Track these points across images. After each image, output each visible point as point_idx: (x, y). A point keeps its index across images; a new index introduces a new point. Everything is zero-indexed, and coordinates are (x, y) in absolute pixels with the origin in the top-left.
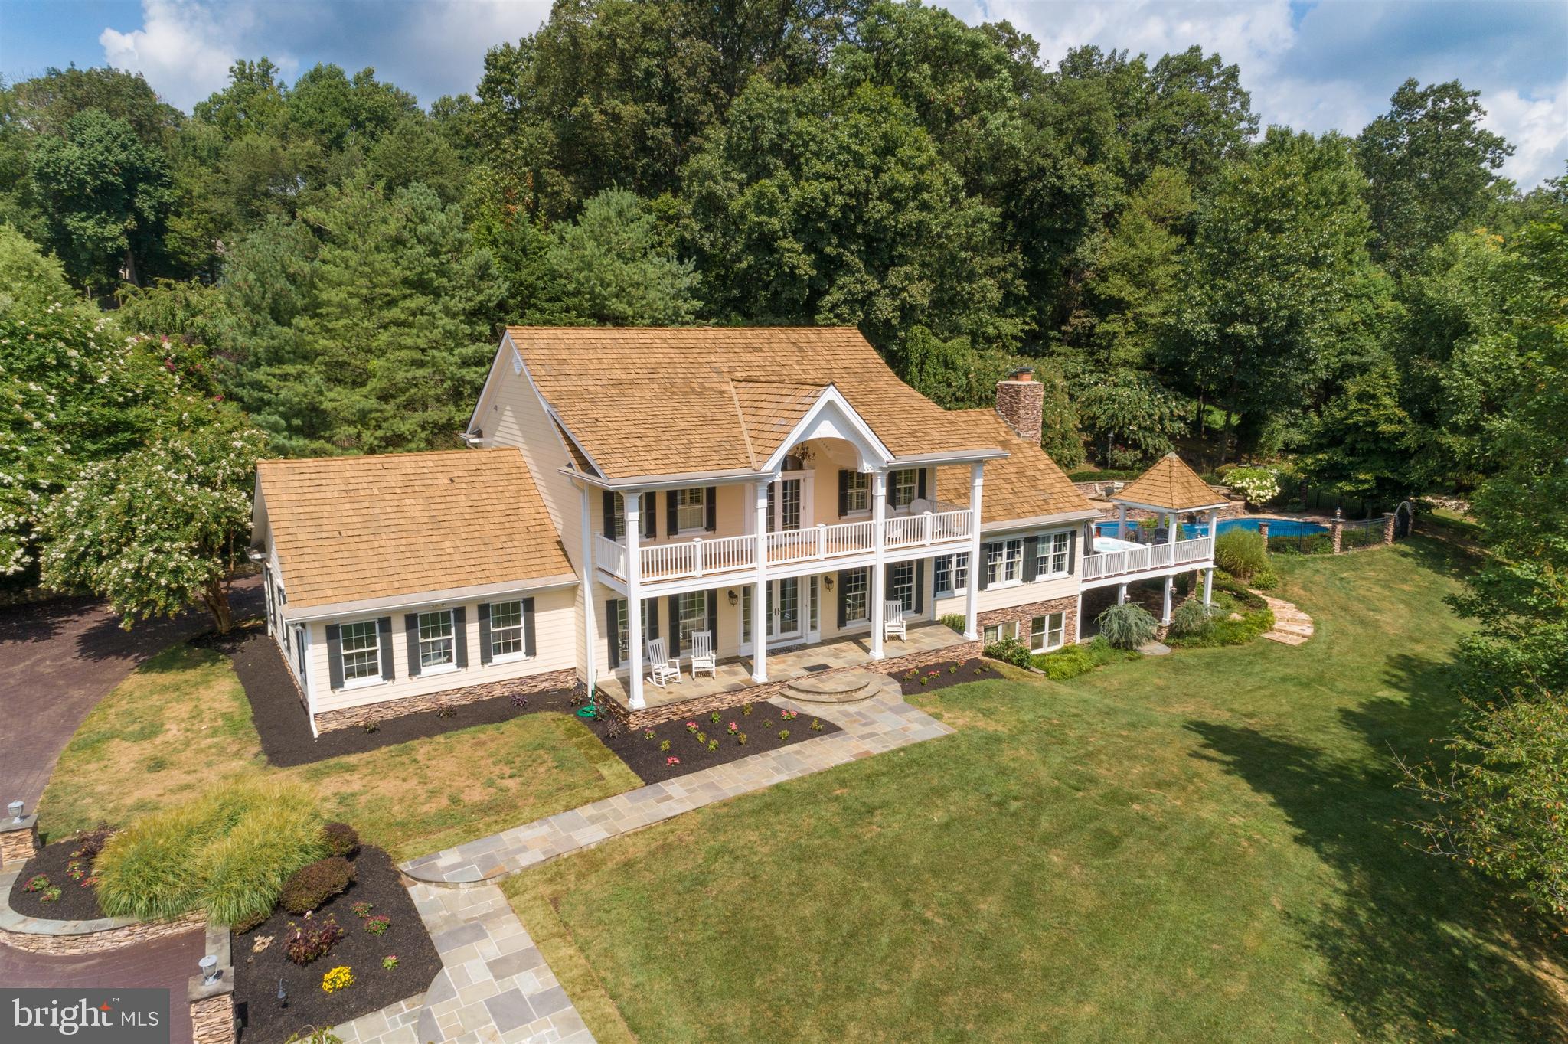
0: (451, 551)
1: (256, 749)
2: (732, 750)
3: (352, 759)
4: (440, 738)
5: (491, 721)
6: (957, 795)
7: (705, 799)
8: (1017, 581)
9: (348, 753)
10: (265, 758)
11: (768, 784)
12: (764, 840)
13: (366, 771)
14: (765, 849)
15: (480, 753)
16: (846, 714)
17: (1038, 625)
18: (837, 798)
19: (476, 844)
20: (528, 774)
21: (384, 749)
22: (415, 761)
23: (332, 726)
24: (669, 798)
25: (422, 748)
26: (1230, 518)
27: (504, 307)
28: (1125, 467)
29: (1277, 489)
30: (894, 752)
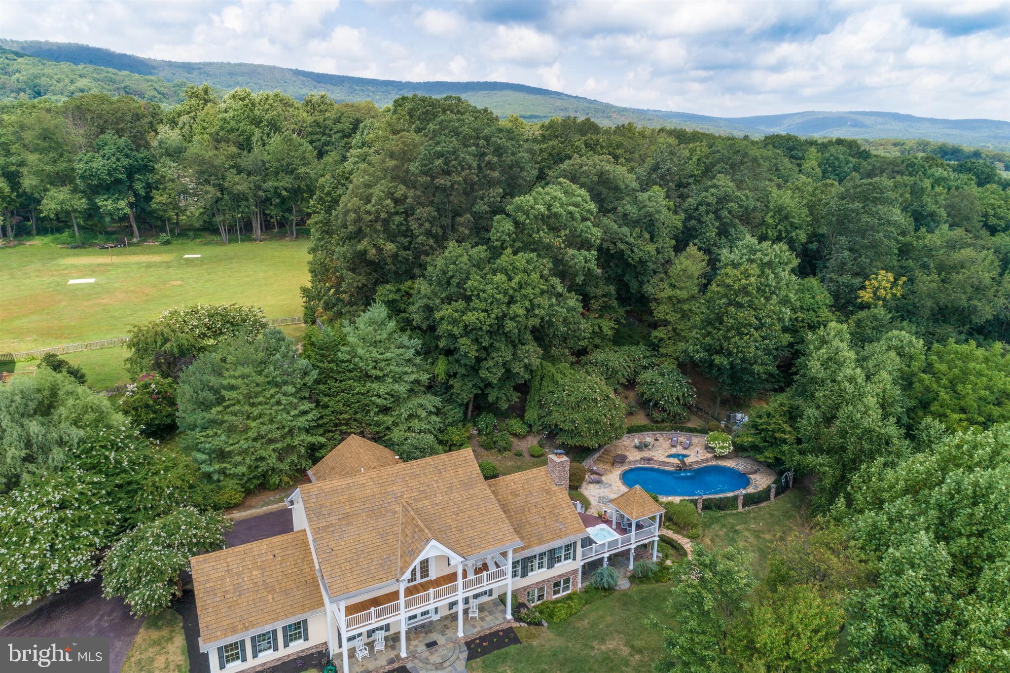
0: (271, 601)
8: (545, 569)
17: (557, 584)
26: (703, 465)
27: (317, 382)
28: (657, 422)
29: (732, 448)
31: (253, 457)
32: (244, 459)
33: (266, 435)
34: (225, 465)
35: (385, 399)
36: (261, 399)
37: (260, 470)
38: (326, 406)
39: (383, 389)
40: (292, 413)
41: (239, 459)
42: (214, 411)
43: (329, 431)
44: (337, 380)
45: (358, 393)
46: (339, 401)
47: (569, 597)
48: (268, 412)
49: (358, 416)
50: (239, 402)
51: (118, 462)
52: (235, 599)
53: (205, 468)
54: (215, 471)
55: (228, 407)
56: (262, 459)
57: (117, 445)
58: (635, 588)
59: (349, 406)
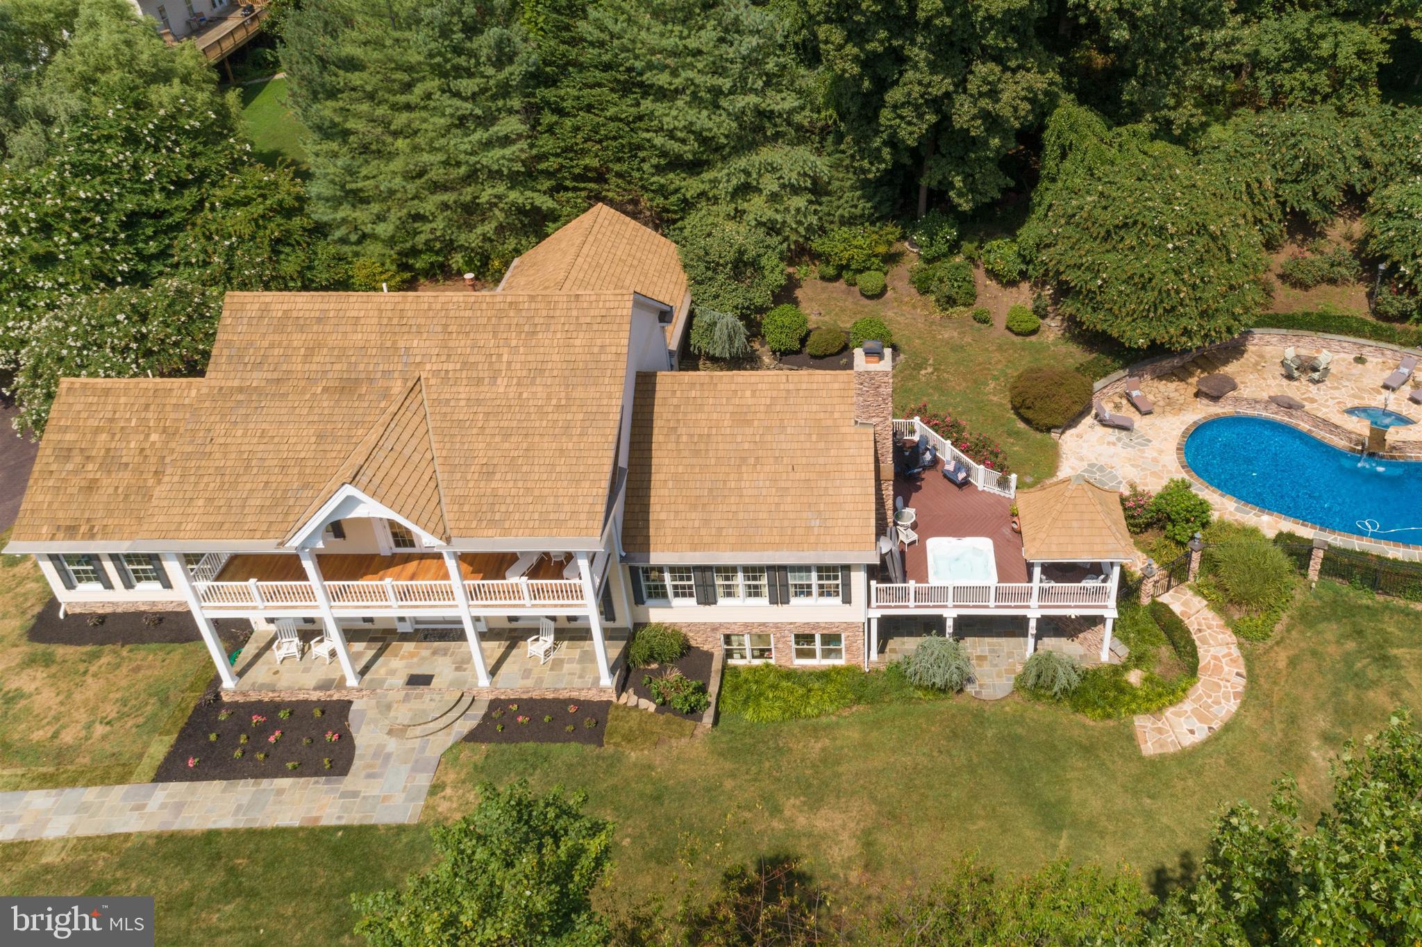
2: (245, 768)
11: (210, 826)
15: (124, 683)
20: (119, 724)
24: (142, 807)
30: (338, 828)
31: (404, 211)
43: (566, 189)
56: (418, 217)
59: (598, 142)
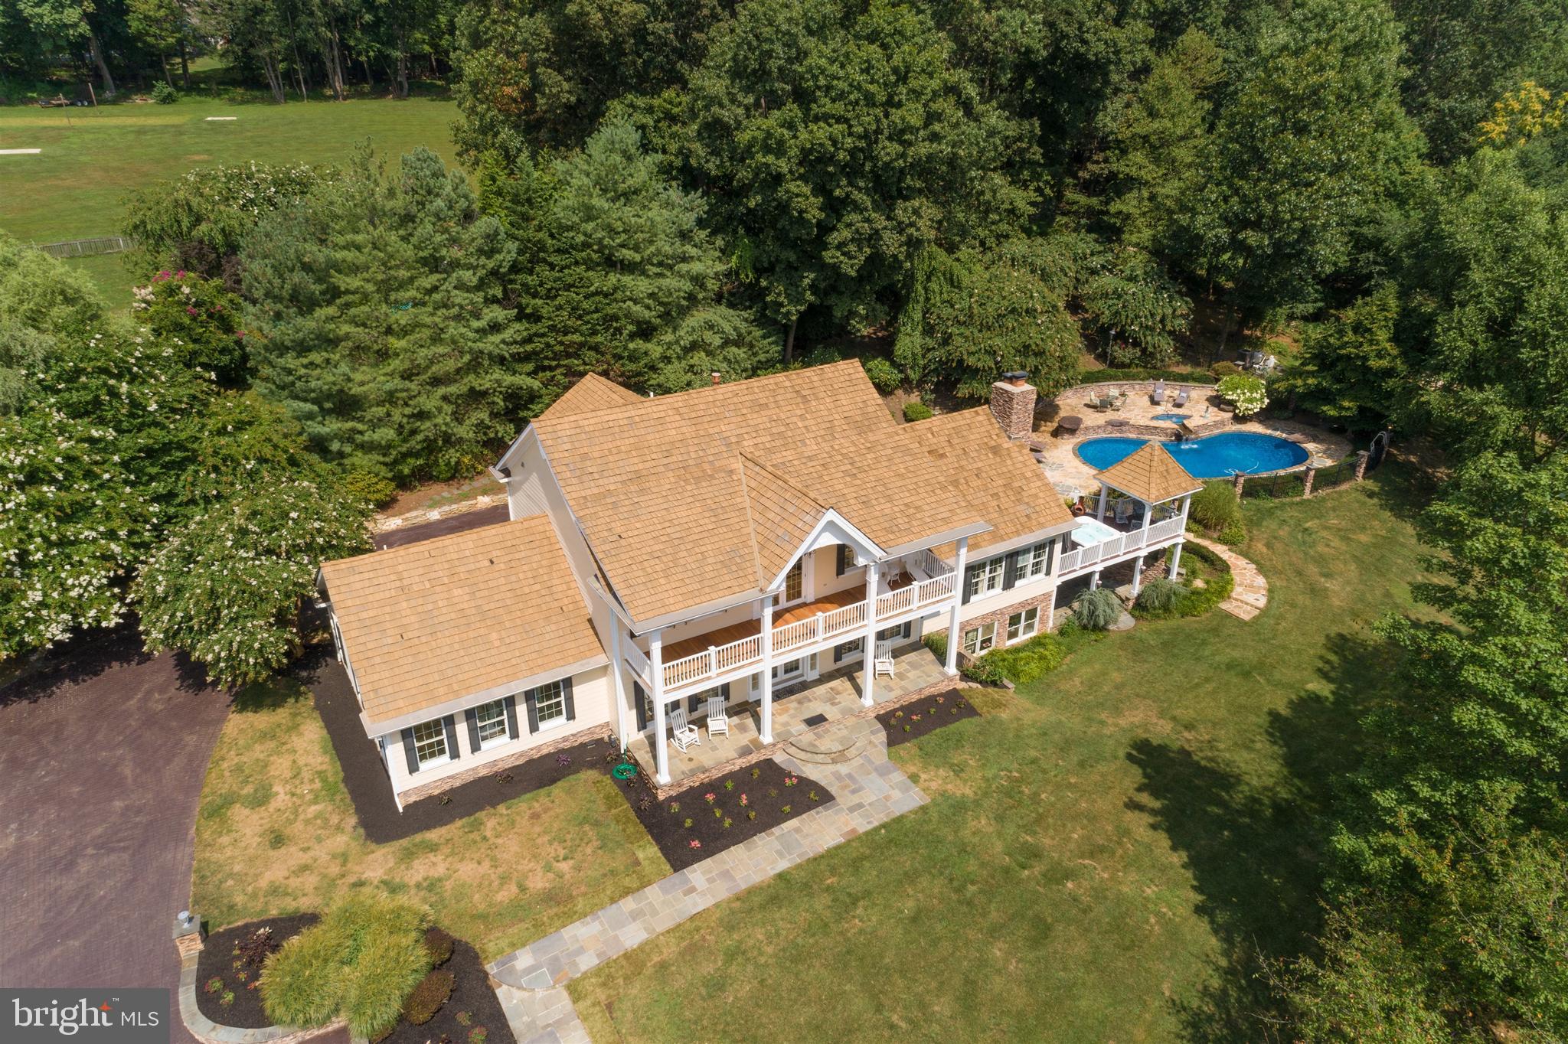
0: (497, 643)
1: (353, 820)
2: (744, 830)
3: (433, 835)
4: (502, 809)
5: (541, 786)
6: (924, 881)
7: (722, 892)
8: (1000, 590)
9: (428, 828)
10: (361, 831)
11: (772, 873)
12: (769, 938)
13: (447, 850)
14: (769, 950)
15: (537, 829)
16: (838, 777)
17: (1014, 620)
18: (828, 889)
19: (544, 942)
20: (578, 856)
21: (459, 823)
22: (485, 838)
23: (412, 799)
24: (693, 890)
25: (491, 821)
26: (1216, 432)
27: (515, 268)
28: (1123, 365)
29: (1267, 401)
30: (877, 829)
31: (408, 411)
32: (389, 415)
33: (428, 367)
34: (350, 424)
35: (648, 307)
36: (412, 293)
37: (420, 437)
38: (535, 317)
39: (640, 285)
40: (476, 324)
41: (380, 411)
42: (321, 313)
43: (544, 369)
44: (552, 266)
45: (597, 293)
46: (559, 308)
47: (1038, 642)
48: (428, 320)
49: (599, 338)
50: (366, 298)
51: (135, 404)
52: (424, 639)
53: (315, 428)
54: (336, 436)
55: (348, 305)
56: (422, 415)
57: (130, 371)
58: (1145, 626)
59: (580, 317)
